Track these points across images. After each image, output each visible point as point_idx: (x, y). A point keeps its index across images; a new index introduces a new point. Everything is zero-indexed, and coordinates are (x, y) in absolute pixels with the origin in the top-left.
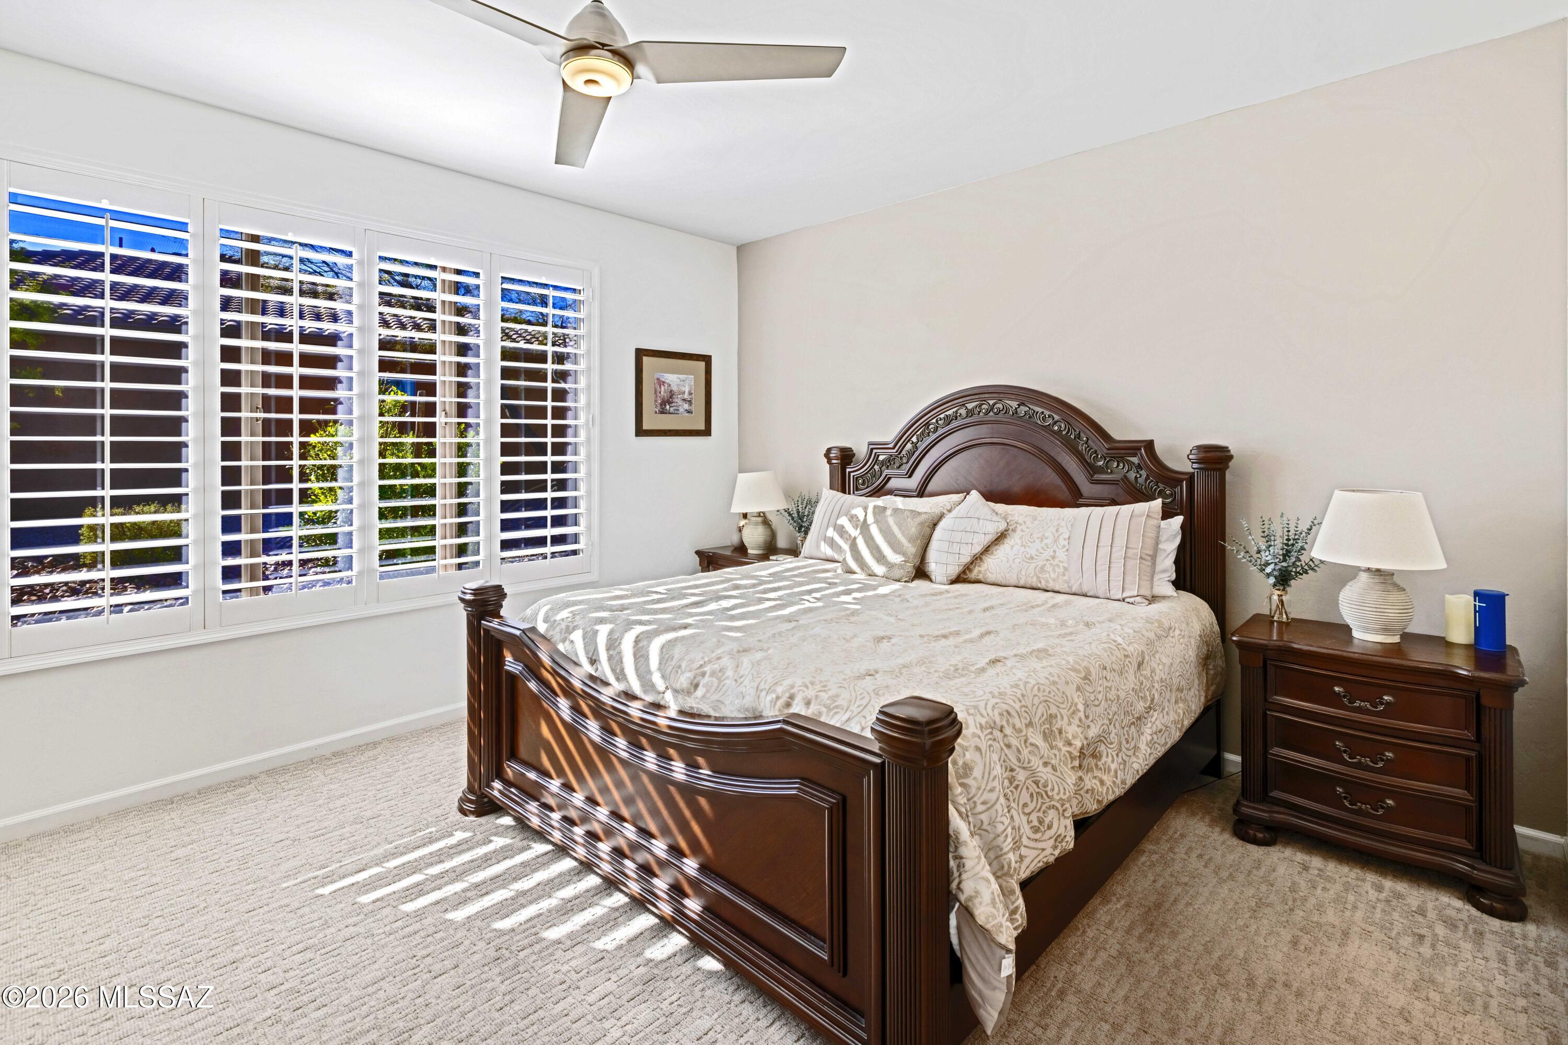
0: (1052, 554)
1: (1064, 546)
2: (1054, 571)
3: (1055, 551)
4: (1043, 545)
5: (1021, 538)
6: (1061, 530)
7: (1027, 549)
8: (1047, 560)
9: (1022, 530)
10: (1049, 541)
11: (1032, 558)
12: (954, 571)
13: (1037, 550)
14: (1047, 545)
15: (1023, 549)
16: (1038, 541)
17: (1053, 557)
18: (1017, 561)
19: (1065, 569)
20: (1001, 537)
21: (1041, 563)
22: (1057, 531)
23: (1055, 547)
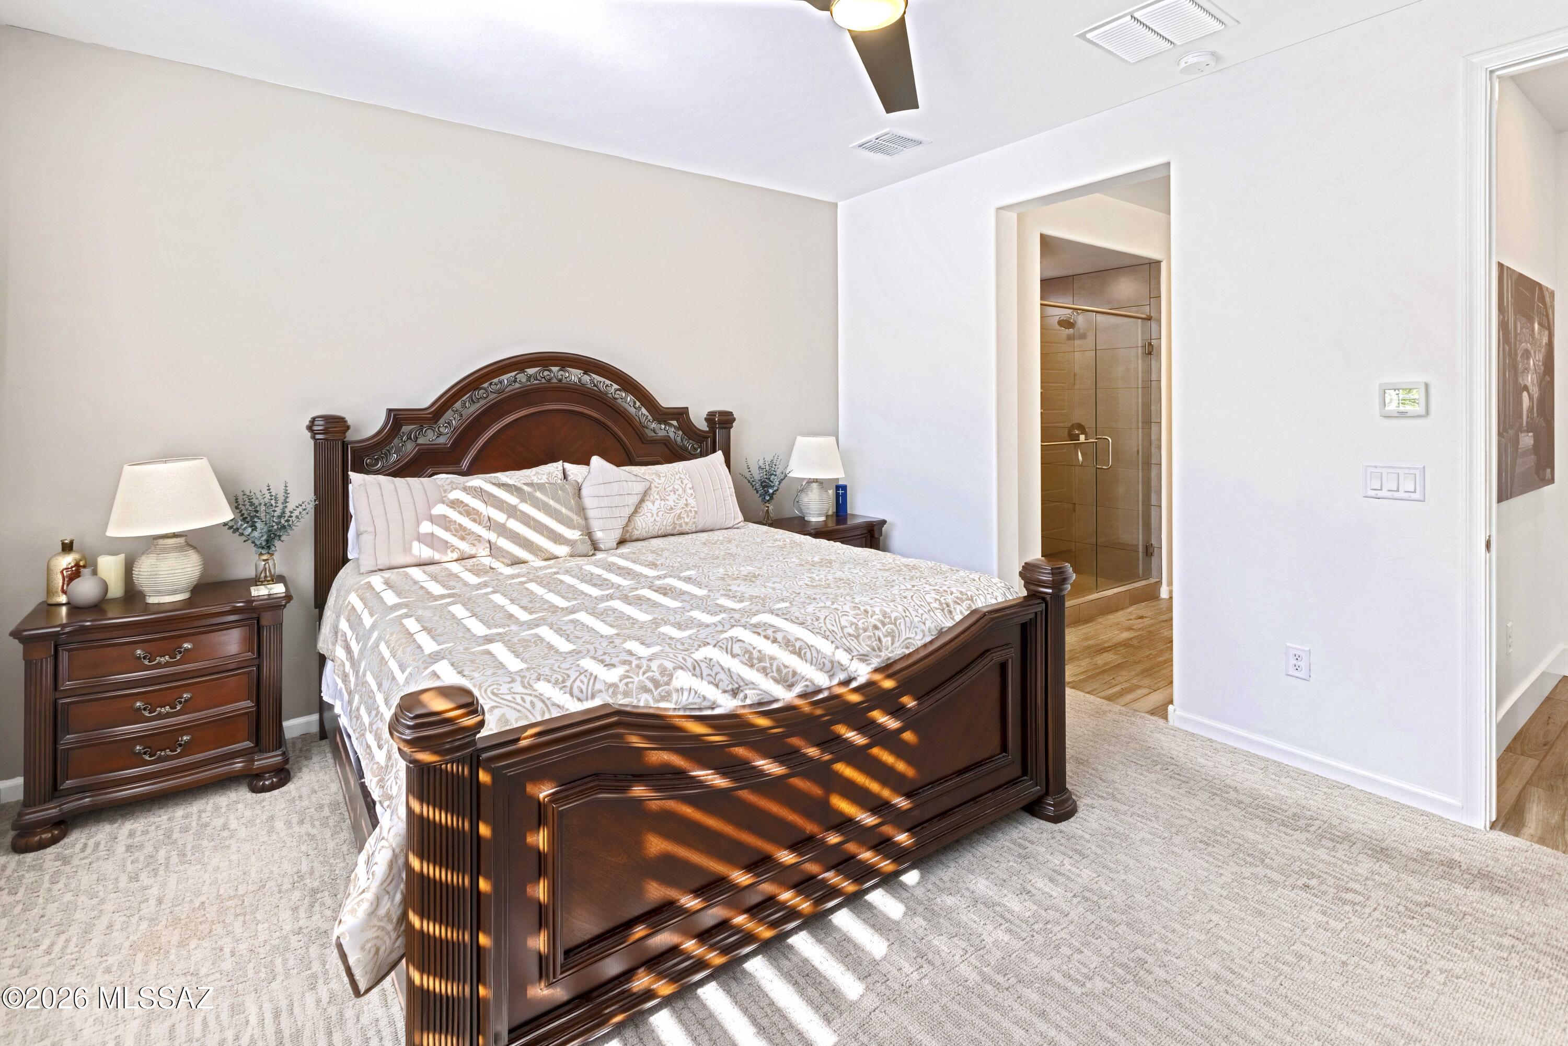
0: (685, 502)
1: (692, 494)
2: (688, 516)
3: (686, 500)
4: (677, 496)
5: (658, 494)
6: (684, 482)
7: (666, 502)
8: (683, 508)
9: (656, 487)
10: (680, 492)
11: (672, 508)
12: (616, 535)
13: (674, 501)
14: (679, 495)
15: (663, 503)
16: (672, 494)
17: (686, 505)
18: (660, 514)
19: (696, 512)
20: (644, 497)
21: (678, 512)
22: (682, 483)
23: (686, 497)
